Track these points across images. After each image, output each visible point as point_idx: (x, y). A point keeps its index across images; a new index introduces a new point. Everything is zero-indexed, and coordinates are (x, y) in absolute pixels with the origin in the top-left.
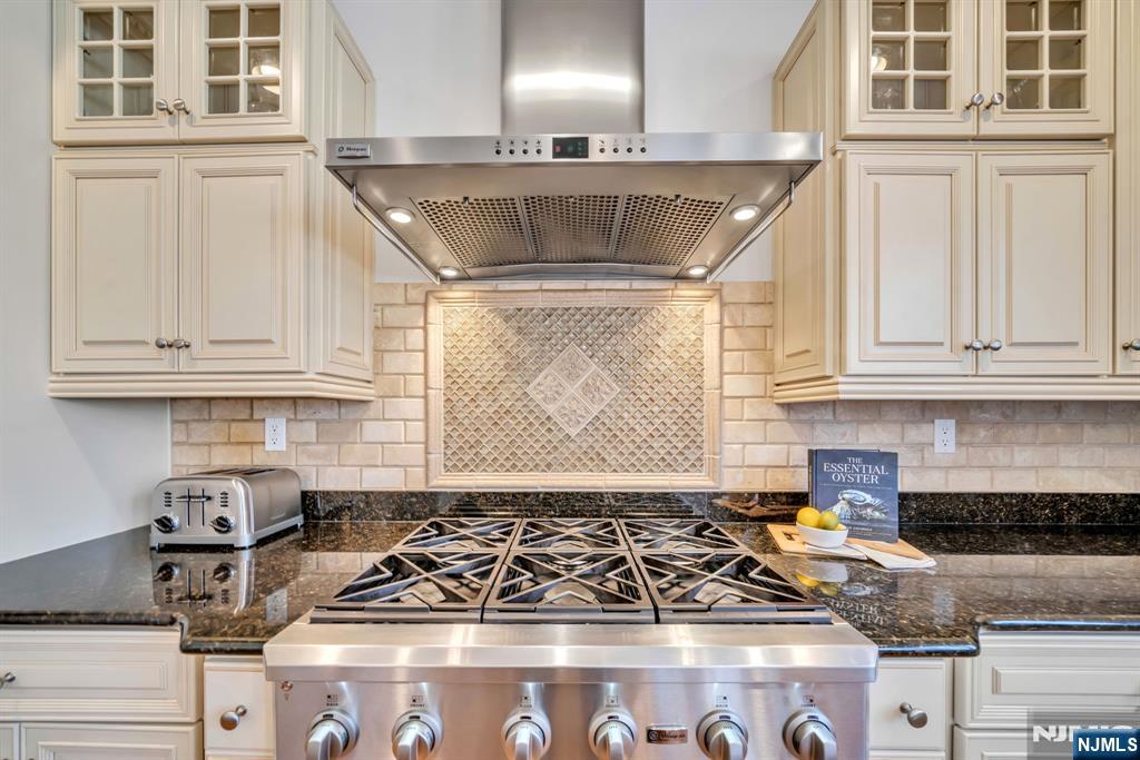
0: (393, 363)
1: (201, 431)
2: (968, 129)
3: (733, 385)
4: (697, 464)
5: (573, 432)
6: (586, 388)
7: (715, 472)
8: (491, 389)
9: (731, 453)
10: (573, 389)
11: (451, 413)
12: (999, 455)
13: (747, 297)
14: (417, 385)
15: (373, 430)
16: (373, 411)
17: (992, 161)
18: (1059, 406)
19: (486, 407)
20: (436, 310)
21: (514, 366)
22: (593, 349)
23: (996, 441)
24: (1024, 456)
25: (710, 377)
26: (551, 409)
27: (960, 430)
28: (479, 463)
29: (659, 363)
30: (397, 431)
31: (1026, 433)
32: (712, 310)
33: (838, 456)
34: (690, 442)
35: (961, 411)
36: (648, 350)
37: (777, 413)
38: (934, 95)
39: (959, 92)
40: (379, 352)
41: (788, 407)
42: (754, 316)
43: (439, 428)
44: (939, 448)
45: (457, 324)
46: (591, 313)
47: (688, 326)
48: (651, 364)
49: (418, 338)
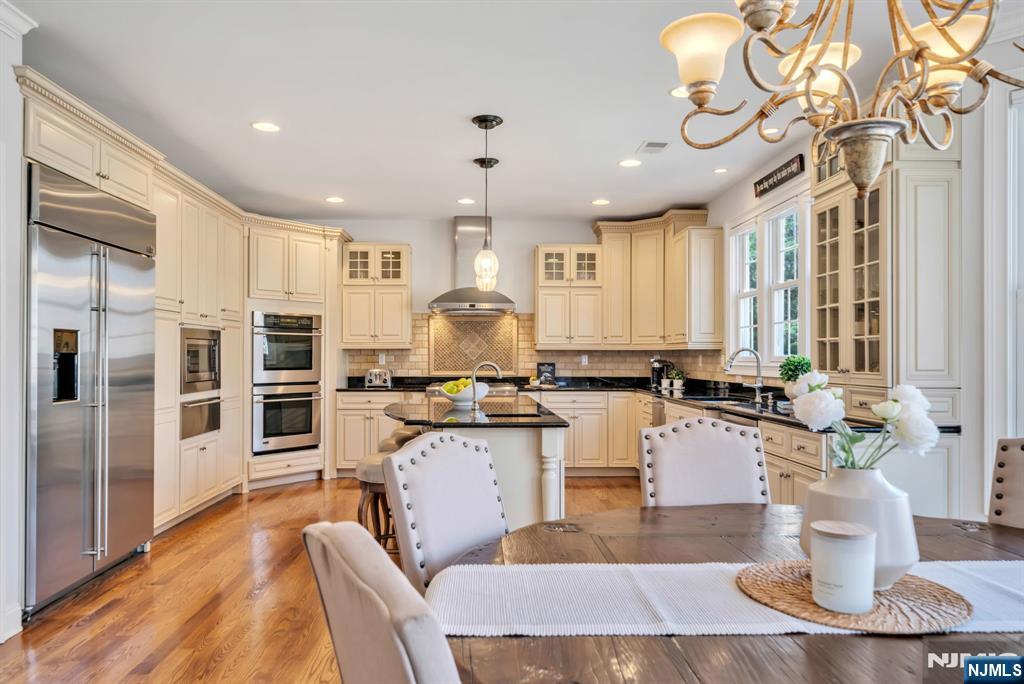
0: (418, 337)
1: (357, 359)
2: (568, 284)
3: (522, 345)
4: (511, 369)
5: (474, 359)
6: (477, 346)
7: (516, 371)
8: (449, 346)
9: (521, 365)
10: (473, 346)
11: (436, 353)
12: (602, 366)
13: (525, 318)
14: (426, 344)
15: (412, 358)
16: (413, 352)
17: (574, 292)
18: (619, 352)
19: (447, 351)
20: (431, 321)
21: (456, 339)
22: (479, 333)
23: (599, 362)
24: (608, 366)
25: (515, 342)
26: (467, 352)
27: (589, 357)
28: (446, 368)
29: (500, 338)
30: (419, 358)
31: (610, 359)
32: (515, 322)
33: (542, 364)
34: (508, 363)
35: (590, 353)
36: (495, 334)
37: (535, 353)
38: (560, 276)
39: (567, 275)
40: (414, 334)
41: (538, 351)
42: (527, 324)
43: (432, 357)
44: (583, 363)
45: (438, 326)
46: (479, 323)
47: (508, 327)
48: (497, 338)
49: (426, 330)
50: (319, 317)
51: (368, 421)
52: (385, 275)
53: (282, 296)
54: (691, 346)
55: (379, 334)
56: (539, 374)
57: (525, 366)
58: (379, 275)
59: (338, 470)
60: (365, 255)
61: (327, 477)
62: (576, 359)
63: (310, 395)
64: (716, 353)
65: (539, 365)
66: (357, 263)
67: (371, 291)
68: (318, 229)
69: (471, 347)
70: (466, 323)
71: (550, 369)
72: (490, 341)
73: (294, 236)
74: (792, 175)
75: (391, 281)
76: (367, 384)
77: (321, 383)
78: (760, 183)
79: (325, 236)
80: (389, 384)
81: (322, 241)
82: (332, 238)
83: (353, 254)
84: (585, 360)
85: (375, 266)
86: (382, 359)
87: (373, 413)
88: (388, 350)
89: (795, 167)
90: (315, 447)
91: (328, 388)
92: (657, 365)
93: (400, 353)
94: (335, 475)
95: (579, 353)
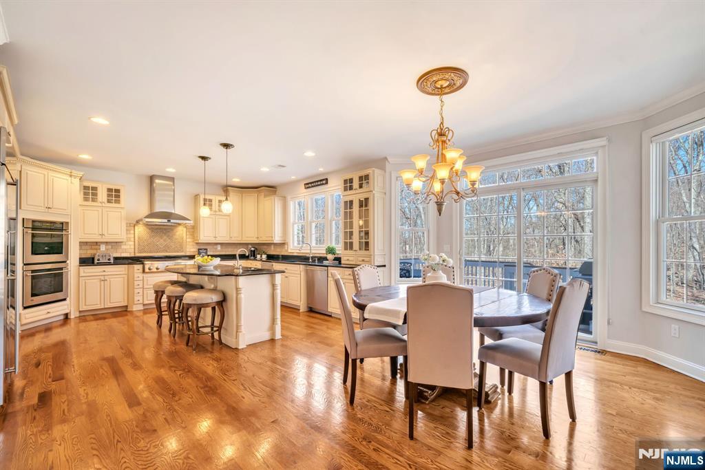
0: (128, 236)
2: (214, 213)
3: (188, 240)
4: (183, 251)
5: (162, 247)
6: (164, 240)
7: (186, 252)
8: (147, 240)
9: (188, 250)
10: (162, 240)
11: (139, 245)
12: (226, 250)
13: (191, 228)
14: (133, 239)
15: (123, 247)
16: (124, 243)
17: (217, 217)
18: (234, 244)
19: (146, 243)
20: (136, 227)
21: (151, 237)
22: (165, 234)
23: (225, 248)
24: (230, 250)
25: (185, 237)
26: (158, 243)
27: (221, 246)
28: (145, 252)
29: (176, 237)
30: (128, 247)
31: (230, 247)
32: (185, 229)
34: (181, 248)
35: (221, 244)
36: (175, 235)
39: (214, 209)
40: (126, 234)
41: (197, 243)
42: (192, 231)
43: (137, 246)
45: (140, 230)
46: (165, 229)
47: (181, 232)
48: (175, 237)
49: (132, 232)
50: (67, 223)
51: (102, 282)
52: (109, 201)
53: (43, 209)
54: (275, 242)
55: (106, 234)
56: (199, 254)
57: (191, 249)
58: (106, 201)
59: (80, 312)
60: (94, 189)
61: (72, 316)
62: (215, 247)
63: (61, 269)
64: (282, 244)
65: (199, 249)
66: (89, 193)
67: (100, 209)
68: (68, 171)
69: (161, 241)
70: (157, 229)
71: (205, 251)
72: (170, 237)
73: (51, 173)
74: (323, 184)
75: (114, 205)
76: (96, 261)
77: (68, 262)
78: (307, 184)
79: (71, 176)
80: (112, 261)
81: (69, 178)
82: (75, 177)
83: (86, 188)
84: (219, 247)
85: (102, 195)
86: (103, 248)
87: (106, 278)
88: (107, 242)
89: (324, 182)
90: (65, 300)
91: (72, 265)
92: (253, 249)
93: (116, 244)
94: (78, 315)
95: (217, 244)
